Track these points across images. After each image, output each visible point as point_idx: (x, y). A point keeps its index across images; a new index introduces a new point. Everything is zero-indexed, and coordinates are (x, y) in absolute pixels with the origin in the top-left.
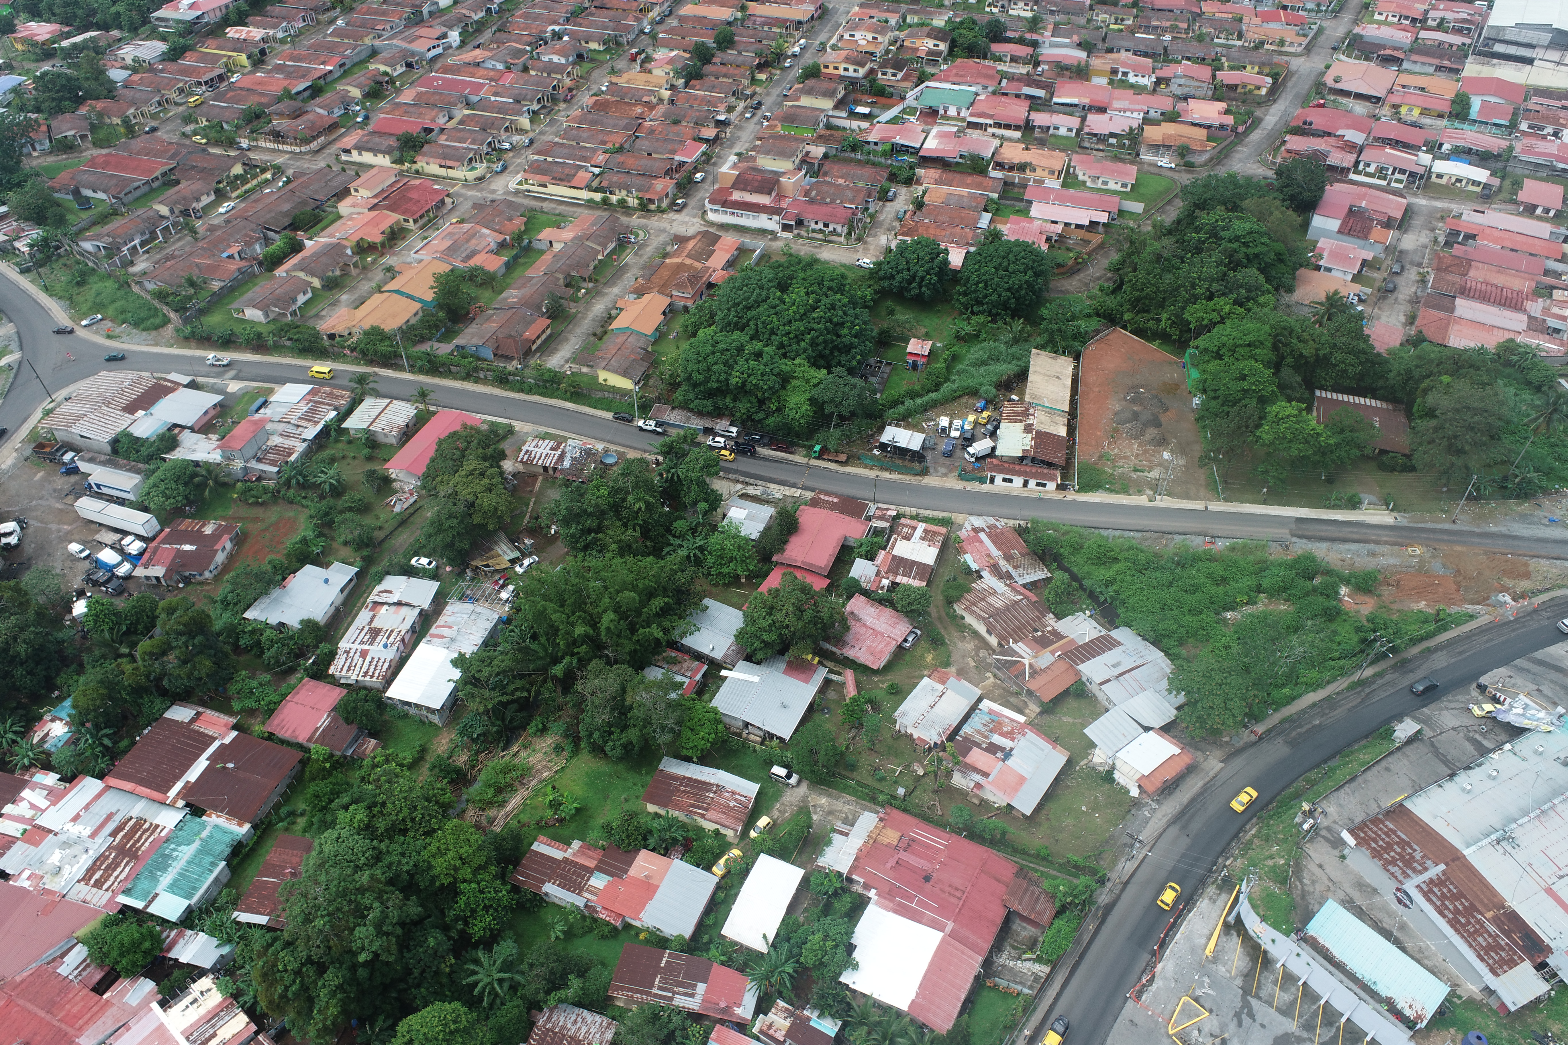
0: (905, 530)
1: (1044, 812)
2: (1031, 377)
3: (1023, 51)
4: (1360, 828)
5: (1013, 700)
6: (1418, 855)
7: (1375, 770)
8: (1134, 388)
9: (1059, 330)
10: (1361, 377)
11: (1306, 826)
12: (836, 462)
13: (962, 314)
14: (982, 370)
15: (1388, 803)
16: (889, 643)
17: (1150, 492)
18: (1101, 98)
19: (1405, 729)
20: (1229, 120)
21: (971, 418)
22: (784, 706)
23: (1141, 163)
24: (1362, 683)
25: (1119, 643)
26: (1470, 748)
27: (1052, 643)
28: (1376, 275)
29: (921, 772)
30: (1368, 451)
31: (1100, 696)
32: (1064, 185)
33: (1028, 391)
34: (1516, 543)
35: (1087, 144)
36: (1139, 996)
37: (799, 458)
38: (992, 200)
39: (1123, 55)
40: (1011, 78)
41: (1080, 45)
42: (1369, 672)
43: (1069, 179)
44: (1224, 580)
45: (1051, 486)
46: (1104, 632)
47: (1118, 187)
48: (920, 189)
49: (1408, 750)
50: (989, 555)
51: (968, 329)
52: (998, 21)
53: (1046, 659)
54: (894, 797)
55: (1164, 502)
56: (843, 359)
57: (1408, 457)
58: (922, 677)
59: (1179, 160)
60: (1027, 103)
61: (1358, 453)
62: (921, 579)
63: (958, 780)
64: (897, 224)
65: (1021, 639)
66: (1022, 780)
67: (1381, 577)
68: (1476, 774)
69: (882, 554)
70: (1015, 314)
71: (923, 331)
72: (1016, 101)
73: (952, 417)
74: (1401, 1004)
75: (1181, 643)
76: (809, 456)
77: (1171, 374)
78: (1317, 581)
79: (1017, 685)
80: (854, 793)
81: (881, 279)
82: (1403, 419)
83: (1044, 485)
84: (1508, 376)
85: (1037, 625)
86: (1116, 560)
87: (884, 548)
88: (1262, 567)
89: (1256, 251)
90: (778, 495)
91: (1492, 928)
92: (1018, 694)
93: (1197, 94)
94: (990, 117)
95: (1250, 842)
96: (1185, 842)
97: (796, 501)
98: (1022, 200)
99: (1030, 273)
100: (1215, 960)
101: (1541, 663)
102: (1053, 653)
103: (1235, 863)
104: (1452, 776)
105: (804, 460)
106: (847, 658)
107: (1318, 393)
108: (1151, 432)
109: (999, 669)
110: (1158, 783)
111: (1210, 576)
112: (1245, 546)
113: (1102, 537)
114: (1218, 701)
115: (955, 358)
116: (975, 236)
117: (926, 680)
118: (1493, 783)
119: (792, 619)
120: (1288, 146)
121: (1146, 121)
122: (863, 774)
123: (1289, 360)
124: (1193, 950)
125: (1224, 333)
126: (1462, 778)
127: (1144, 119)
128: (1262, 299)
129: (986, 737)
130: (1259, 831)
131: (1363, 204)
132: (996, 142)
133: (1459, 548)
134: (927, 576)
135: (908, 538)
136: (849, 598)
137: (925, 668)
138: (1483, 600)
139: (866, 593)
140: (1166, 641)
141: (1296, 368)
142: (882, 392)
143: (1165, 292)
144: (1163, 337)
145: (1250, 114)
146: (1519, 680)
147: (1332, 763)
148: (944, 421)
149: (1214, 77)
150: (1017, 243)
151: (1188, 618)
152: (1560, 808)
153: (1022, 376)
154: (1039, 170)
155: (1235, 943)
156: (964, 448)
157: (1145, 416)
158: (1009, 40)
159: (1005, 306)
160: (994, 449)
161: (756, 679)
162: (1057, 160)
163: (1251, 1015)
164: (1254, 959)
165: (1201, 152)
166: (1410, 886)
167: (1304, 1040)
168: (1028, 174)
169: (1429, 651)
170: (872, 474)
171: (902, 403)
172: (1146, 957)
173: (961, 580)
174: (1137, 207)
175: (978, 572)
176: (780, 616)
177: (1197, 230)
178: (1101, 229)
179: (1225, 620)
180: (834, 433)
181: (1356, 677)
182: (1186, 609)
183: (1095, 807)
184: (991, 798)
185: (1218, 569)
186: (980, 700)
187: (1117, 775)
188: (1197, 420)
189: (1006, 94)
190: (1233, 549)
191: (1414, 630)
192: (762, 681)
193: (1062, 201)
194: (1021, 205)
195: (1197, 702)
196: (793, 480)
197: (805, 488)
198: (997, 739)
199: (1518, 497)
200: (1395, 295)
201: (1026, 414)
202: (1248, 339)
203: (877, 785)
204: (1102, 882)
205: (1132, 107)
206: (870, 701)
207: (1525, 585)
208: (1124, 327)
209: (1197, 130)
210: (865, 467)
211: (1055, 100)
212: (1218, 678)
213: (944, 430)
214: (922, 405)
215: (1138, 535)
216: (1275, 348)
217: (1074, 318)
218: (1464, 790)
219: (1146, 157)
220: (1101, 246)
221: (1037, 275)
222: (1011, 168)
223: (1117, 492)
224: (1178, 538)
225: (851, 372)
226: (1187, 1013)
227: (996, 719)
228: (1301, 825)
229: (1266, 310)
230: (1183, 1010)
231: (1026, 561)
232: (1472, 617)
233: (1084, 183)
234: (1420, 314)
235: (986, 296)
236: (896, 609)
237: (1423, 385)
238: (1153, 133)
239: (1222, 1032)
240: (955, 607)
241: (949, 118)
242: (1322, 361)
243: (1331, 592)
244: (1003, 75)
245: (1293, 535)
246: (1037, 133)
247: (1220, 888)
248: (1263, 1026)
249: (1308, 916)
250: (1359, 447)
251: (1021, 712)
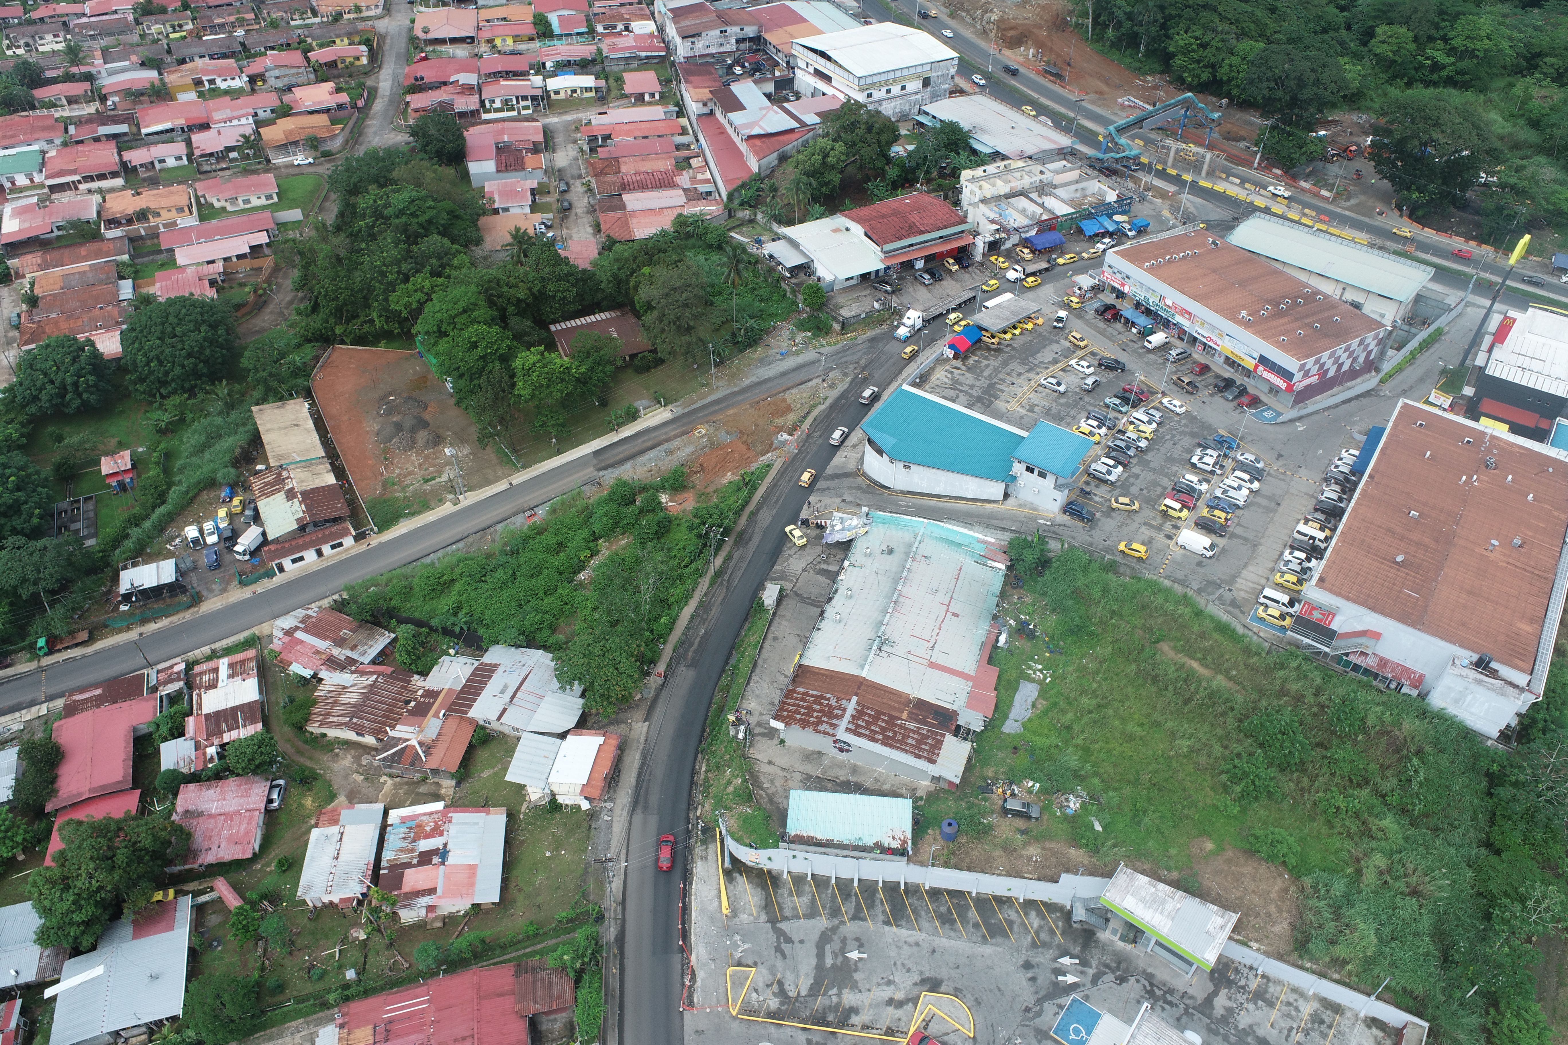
0: (205, 678)
1: (512, 885)
2: (265, 438)
3: (78, 88)
4: (781, 709)
5: (423, 789)
6: (833, 702)
7: (766, 646)
8: (383, 399)
9: (271, 375)
10: (580, 296)
11: (741, 736)
12: (77, 645)
13: (151, 403)
14: (207, 455)
15: (790, 670)
16: (251, 818)
17: (451, 496)
18: (198, 113)
19: (770, 595)
20: (344, 98)
21: (222, 513)
22: (154, 977)
23: (277, 168)
24: (719, 574)
25: (496, 666)
26: (822, 579)
27: (429, 706)
28: (548, 199)
29: (363, 936)
30: (619, 363)
31: (506, 730)
32: (202, 218)
33: (270, 455)
34: (769, 385)
35: (206, 168)
36: (691, 1004)
37: (23, 666)
38: (123, 264)
39: (199, 62)
40: (79, 122)
41: (143, 64)
42: (719, 561)
43: (206, 212)
44: (561, 545)
45: (348, 541)
46: (476, 664)
47: (263, 201)
48: (26, 282)
49: (781, 611)
50: (317, 652)
51: (166, 417)
52: (26, 63)
53: (433, 725)
54: (346, 986)
55: (469, 499)
56: (17, 522)
57: (654, 351)
58: (309, 832)
59: (313, 153)
60: (113, 144)
61: (613, 368)
62: (254, 722)
63: (408, 916)
64: (16, 333)
65: (397, 720)
66: (472, 869)
67: (686, 470)
68: (838, 600)
69: (191, 722)
70: (214, 378)
71: (113, 442)
72: (97, 145)
73: (199, 523)
74: (887, 842)
75: (554, 629)
76: (36, 657)
77: (413, 369)
78: (638, 503)
79: (418, 771)
80: (299, 1014)
81: (24, 407)
82: (634, 320)
83: (340, 545)
84: (693, 247)
85: (406, 696)
86: (453, 581)
87: (191, 714)
88: (587, 514)
89: (427, 217)
90: (16, 727)
91: (912, 725)
92: (424, 780)
93: (300, 81)
94: (74, 172)
95: (707, 779)
96: (653, 821)
97: (46, 721)
98: (160, 252)
99: (203, 328)
100: (734, 913)
101: (834, 477)
102: (436, 715)
103: (704, 809)
104: (822, 614)
105: (33, 665)
106: (211, 866)
107: (552, 328)
108: (422, 436)
109: (390, 767)
110: (600, 783)
111: (547, 549)
112: (563, 503)
113: (426, 566)
114: (610, 671)
115: (168, 456)
116: (122, 311)
117: (315, 833)
118: (852, 601)
119: (101, 876)
120: (413, 106)
121: (259, 124)
122: (300, 986)
123: (511, 309)
124: (712, 918)
125: (435, 311)
126: (830, 611)
127: (256, 122)
128: (455, 262)
129: (412, 850)
130: (708, 764)
131: (506, 139)
132: (96, 198)
133: (731, 412)
134: (259, 715)
135: (213, 685)
136: (175, 795)
137: (309, 817)
138: (770, 448)
139: (194, 778)
140: (538, 636)
141: (521, 313)
142: (95, 535)
143: (361, 290)
144: (386, 336)
145: (362, 86)
146: (827, 501)
147: (732, 661)
148: (191, 532)
149: (308, 59)
150: (171, 302)
151: (547, 601)
152: (905, 590)
153: (256, 440)
154: (163, 213)
155: (742, 882)
156: (230, 549)
157: (408, 423)
158: (54, 81)
159: (196, 374)
160: (264, 534)
161: (99, 970)
162: (180, 194)
163: (789, 940)
164: (764, 887)
165: (333, 137)
166: (842, 734)
167: (837, 927)
168: (153, 221)
169: (754, 514)
170: (132, 635)
171: (127, 536)
172: (677, 958)
173: (300, 696)
174: (295, 215)
175: (315, 676)
176: (81, 883)
177: (363, 216)
178: (267, 251)
179: (581, 583)
180: (55, 616)
181: (711, 572)
182: (541, 593)
183: (557, 846)
184: (453, 910)
185: (550, 539)
186: (386, 813)
187: (560, 800)
188: (458, 404)
189: (81, 142)
190: (554, 511)
191: (734, 501)
192: (108, 970)
193: (208, 236)
194: (163, 257)
195: (592, 684)
196: (28, 698)
197: (50, 698)
198: (425, 845)
199: (750, 346)
200: (573, 211)
201: (280, 480)
202: (460, 306)
203: (320, 986)
204: (600, 918)
205: (235, 114)
206: (264, 897)
207: (791, 418)
208: (343, 342)
209: (316, 117)
210: (120, 631)
211: (144, 131)
212: (597, 651)
213: (196, 541)
214: (154, 527)
215: (461, 545)
216: (491, 303)
217: (283, 355)
218: (836, 621)
219: (279, 160)
220: (276, 269)
221: (214, 326)
222: (130, 221)
223: (419, 513)
224: (499, 527)
225: (35, 534)
226: (737, 983)
227: (413, 824)
228: (736, 736)
229: (464, 271)
230: (733, 983)
231: (361, 635)
232: (769, 466)
233: (224, 209)
234: (601, 220)
235: (167, 373)
236: (238, 775)
237: (632, 284)
238: (273, 134)
239: (774, 975)
240: (309, 729)
241: (22, 189)
242: (541, 296)
243: (655, 506)
244: (66, 122)
245: (599, 470)
246: (143, 174)
247: (704, 842)
248: (802, 942)
249: (783, 816)
250: (610, 363)
251: (437, 797)
